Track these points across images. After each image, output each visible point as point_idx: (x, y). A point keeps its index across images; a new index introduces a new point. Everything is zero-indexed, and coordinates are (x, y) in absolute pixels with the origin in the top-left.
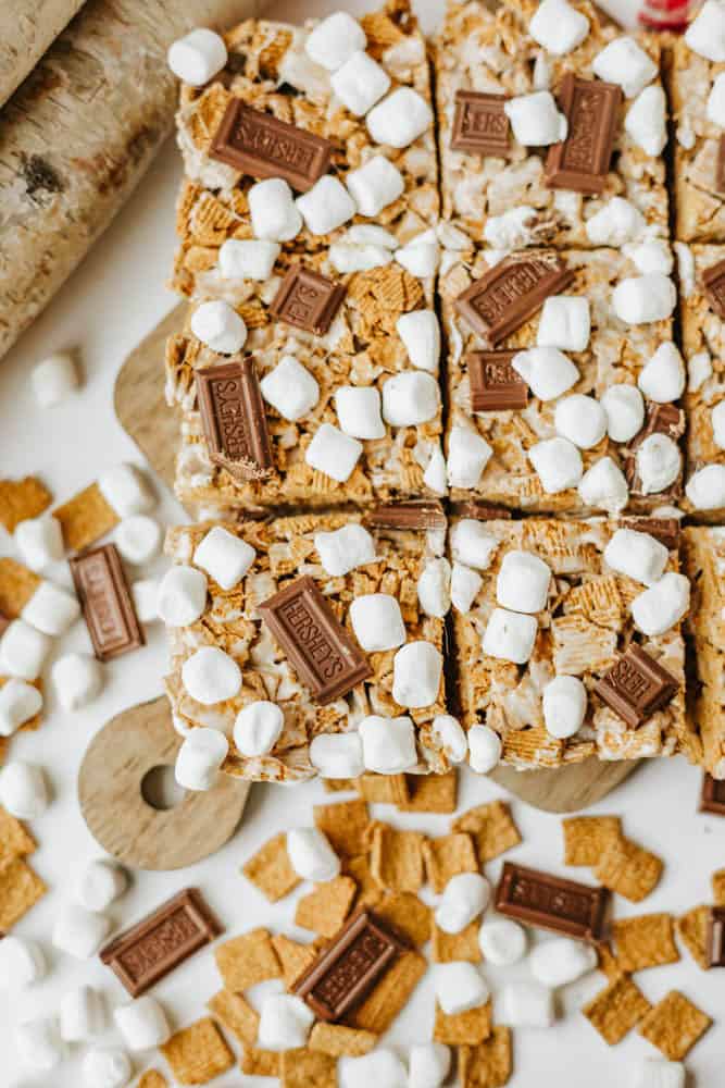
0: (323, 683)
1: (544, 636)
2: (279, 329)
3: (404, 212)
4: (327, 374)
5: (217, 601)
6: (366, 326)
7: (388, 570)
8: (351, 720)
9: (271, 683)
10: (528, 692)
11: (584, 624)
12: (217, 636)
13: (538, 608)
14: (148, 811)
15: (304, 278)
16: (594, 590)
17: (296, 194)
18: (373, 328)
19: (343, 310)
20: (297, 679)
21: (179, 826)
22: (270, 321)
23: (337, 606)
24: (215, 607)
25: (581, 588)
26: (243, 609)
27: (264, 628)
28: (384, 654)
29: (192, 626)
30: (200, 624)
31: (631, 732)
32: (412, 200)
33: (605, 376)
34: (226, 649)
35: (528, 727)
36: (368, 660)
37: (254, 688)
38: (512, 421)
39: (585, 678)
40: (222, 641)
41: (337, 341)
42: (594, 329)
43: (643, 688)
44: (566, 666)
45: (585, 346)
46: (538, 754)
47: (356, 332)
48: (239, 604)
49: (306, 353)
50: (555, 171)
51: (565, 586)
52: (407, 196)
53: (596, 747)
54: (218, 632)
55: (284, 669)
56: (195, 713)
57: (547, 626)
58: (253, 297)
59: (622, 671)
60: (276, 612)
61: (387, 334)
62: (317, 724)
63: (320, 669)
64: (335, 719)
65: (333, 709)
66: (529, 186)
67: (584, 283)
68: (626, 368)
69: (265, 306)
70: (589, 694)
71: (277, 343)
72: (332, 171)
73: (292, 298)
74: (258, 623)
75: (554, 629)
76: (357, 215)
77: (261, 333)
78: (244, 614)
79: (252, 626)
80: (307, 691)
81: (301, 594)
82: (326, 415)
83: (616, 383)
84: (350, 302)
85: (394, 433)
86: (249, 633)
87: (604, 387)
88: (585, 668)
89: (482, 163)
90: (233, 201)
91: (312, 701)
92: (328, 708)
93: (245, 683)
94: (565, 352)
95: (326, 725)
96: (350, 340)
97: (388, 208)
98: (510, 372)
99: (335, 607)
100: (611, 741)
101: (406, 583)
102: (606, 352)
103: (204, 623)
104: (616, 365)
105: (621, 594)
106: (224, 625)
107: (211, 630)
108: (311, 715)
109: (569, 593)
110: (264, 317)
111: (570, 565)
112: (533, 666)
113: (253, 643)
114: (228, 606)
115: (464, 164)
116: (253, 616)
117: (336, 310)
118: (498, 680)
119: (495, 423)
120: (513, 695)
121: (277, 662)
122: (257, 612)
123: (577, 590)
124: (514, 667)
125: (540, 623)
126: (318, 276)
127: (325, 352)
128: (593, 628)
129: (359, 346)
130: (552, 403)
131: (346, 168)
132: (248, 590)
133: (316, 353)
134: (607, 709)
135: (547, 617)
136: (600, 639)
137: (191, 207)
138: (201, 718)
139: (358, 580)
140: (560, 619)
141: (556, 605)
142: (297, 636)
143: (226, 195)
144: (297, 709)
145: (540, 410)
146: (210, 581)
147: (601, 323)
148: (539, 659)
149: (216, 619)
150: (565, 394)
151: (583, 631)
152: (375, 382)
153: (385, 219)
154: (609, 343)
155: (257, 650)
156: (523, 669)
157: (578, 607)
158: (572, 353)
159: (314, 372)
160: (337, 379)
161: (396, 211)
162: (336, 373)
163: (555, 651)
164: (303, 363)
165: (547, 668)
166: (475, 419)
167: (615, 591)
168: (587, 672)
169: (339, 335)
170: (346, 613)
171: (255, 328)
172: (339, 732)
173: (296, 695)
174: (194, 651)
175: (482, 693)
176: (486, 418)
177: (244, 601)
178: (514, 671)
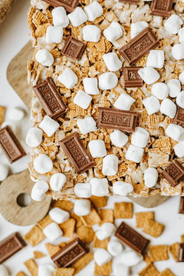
0: (79, 167)
1: (146, 155)
2: (64, 58)
3: (103, 20)
4: (81, 73)
5: (46, 139)
6: (93, 57)
7: (100, 132)
8: (88, 179)
9: (62, 166)
10: (140, 172)
11: (159, 151)
12: (45, 150)
13: (144, 146)
14: (19, 208)
15: (73, 42)
16: (162, 141)
17: (68, 13)
18: (95, 58)
19: (86, 52)
20: (71, 166)
21: (29, 212)
22: (61, 55)
23: (84, 142)
24: (45, 141)
25: (158, 140)
26: (54, 142)
27: (61, 148)
28: (99, 158)
29: (37, 147)
30: (40, 147)
31: (172, 188)
32: (106, 16)
33: (168, 76)
34: (48, 155)
35: (138, 183)
36: (94, 160)
37: (56, 168)
38: (137, 91)
39: (158, 169)
40: (47, 152)
41: (84, 62)
42: (165, 61)
43: (177, 174)
44: (152, 164)
45: (162, 67)
46: (142, 192)
47: (90, 59)
48: (53, 140)
49: (73, 66)
50: (153, 10)
51: (153, 139)
52: (104, 15)
53: (160, 191)
54: (46, 149)
55: (67, 162)
56: (37, 176)
57: (147, 152)
58: (56, 47)
59: (171, 168)
60: (65, 143)
61: (100, 60)
62: (77, 180)
63: (79, 162)
64: (82, 179)
65: (82, 176)
66: (145, 14)
67: (163, 45)
68: (176, 74)
69: (60, 51)
70: (159, 174)
71: (64, 63)
72: (80, 5)
73: (69, 48)
74: (59, 147)
75: (149, 152)
76: (88, 21)
77: (58, 59)
78: (54, 144)
79: (57, 148)
80: (74, 169)
81: (73, 138)
82: (80, 87)
83: (172, 78)
84: (88, 49)
85: (102, 92)
86: (56, 150)
87: (168, 79)
88: (158, 166)
89: (130, 6)
90: (47, 13)
91: (75, 172)
92: (80, 175)
93: (54, 166)
94: (155, 69)
95: (80, 180)
96: (88, 62)
97: (98, 18)
98: (137, 75)
99: (84, 143)
100: (165, 190)
101: (107, 137)
102: (169, 69)
103: (41, 146)
104: (172, 73)
105: (171, 143)
106: (48, 147)
107: (44, 148)
108: (75, 177)
109: (154, 141)
110: (60, 54)
111: (156, 133)
112: (141, 164)
113: (57, 153)
114: (49, 141)
115: (123, 7)
116: (58, 144)
117: (84, 52)
118: (130, 168)
119: (132, 91)
120: (135, 173)
121: (65, 160)
122: (59, 143)
123: (157, 141)
124: (135, 164)
125: (145, 151)
126: (77, 41)
127: (80, 66)
128: (161, 153)
129: (91, 64)
130: (151, 85)
131: (84, 5)
132: (56, 136)
133: (77, 66)
134: (165, 179)
135: (147, 149)
136: (164, 156)
137: (33, 14)
138: (39, 177)
139: (91, 135)
140: (151, 149)
141: (150, 145)
142: (72, 152)
143: (44, 12)
144: (71, 175)
145: (146, 87)
146: (44, 133)
147: (168, 58)
148: (143, 162)
149: (45, 145)
150: (155, 83)
151: (158, 153)
152: (96, 76)
153: (97, 22)
154: (170, 66)
155: (58, 155)
156: (138, 164)
157: (157, 146)
158: (158, 69)
159: (76, 73)
160: (84, 75)
161: (100, 20)
162: (83, 73)
163: (149, 159)
164: (73, 70)
165: (146, 165)
166: (126, 90)
167: (169, 142)
168: (159, 167)
169: (84, 60)
170: (87, 144)
171: (57, 58)
172: (84, 182)
173: (70, 170)
174: (38, 155)
175: (124, 171)
176: (129, 89)
177: (54, 139)
178: (135, 165)
